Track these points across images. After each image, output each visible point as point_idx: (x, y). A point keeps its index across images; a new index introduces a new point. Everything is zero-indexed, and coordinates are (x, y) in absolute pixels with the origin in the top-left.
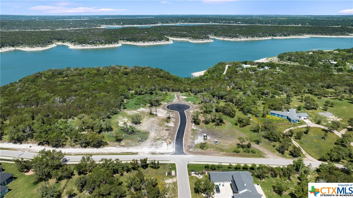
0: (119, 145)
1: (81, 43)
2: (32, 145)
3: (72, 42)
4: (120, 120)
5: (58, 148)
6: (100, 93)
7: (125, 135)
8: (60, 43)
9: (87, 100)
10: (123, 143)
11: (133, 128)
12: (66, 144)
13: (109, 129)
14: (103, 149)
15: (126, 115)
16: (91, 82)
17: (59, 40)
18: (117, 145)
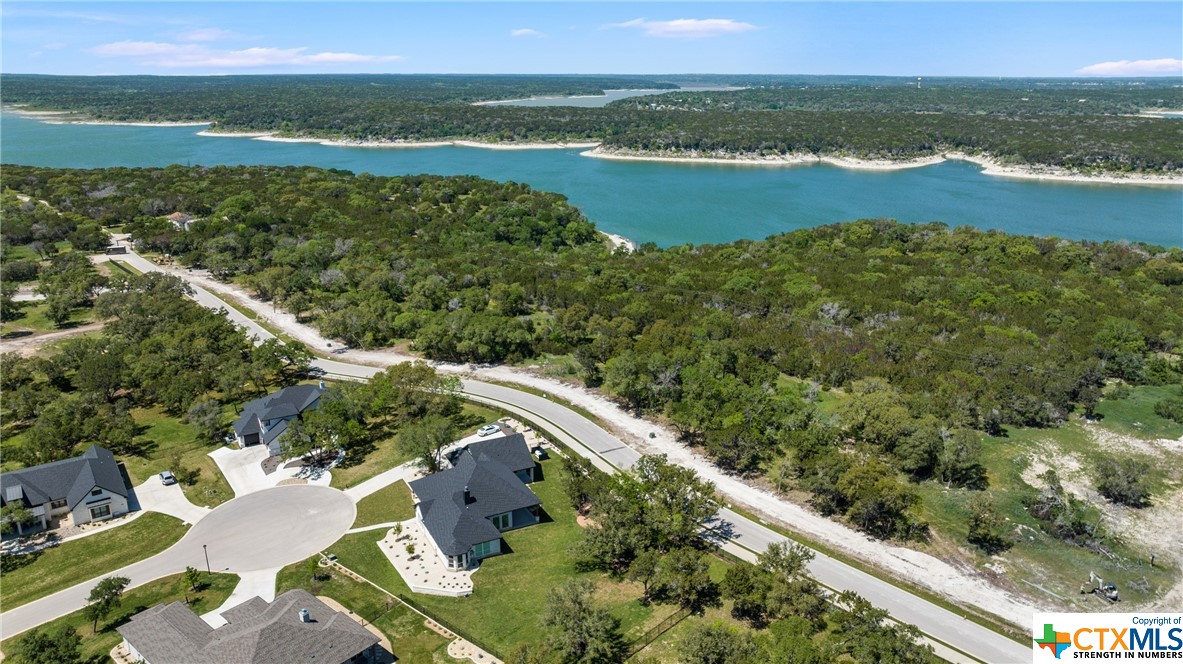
0: (978, 566)
1: (1030, 158)
2: (661, 432)
3: (1001, 155)
4: (1043, 458)
5: (731, 475)
6: (1007, 324)
7: (1026, 533)
8: (958, 156)
9: (940, 339)
10: (1001, 562)
11: (1081, 514)
12: (766, 471)
13: (970, 477)
14: (894, 550)
15: (1086, 444)
16: (988, 280)
17: (957, 144)
18: (969, 560)
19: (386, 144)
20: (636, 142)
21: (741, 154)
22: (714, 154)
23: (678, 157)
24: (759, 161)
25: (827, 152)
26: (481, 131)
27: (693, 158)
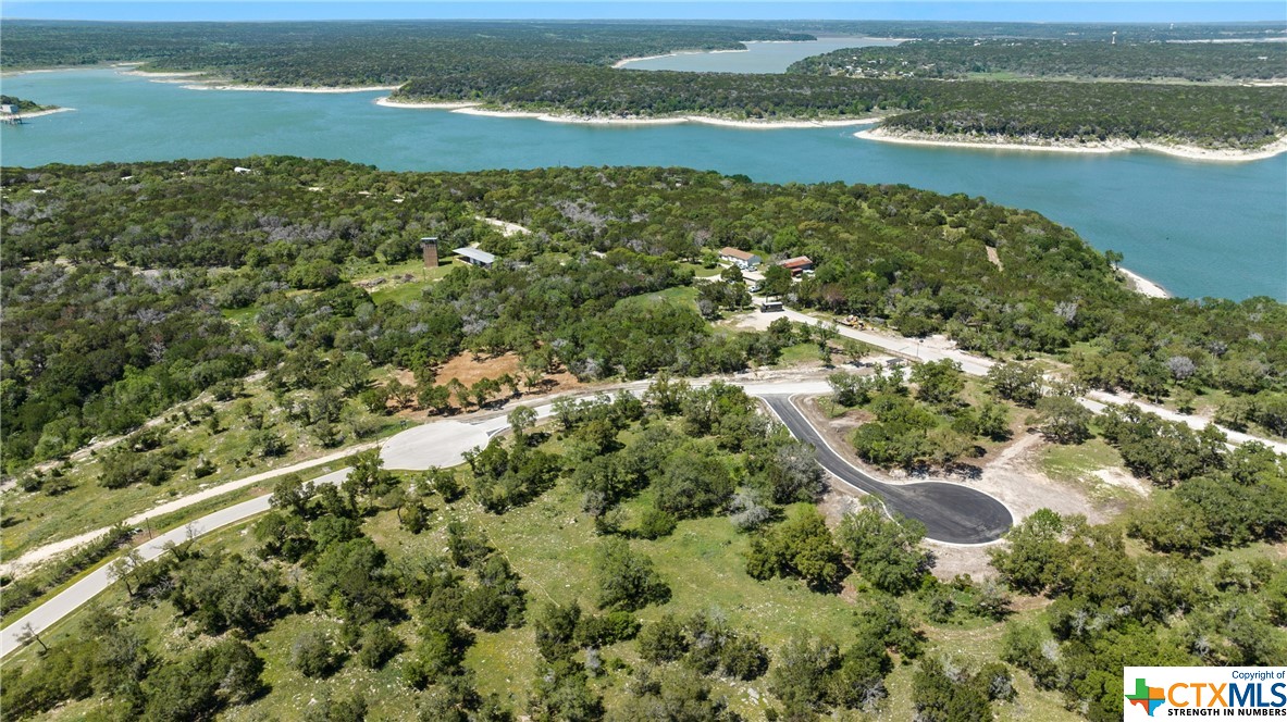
19: (616, 120)
20: (929, 124)
21: (1057, 140)
22: (1024, 139)
23: (982, 142)
24: (1079, 149)
25: (1148, 138)
26: (719, 106)
27: (999, 143)
